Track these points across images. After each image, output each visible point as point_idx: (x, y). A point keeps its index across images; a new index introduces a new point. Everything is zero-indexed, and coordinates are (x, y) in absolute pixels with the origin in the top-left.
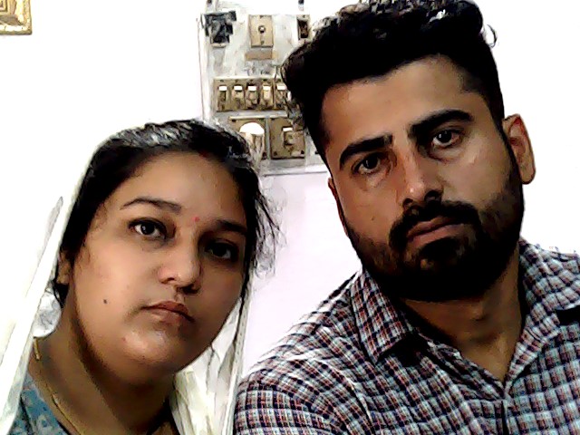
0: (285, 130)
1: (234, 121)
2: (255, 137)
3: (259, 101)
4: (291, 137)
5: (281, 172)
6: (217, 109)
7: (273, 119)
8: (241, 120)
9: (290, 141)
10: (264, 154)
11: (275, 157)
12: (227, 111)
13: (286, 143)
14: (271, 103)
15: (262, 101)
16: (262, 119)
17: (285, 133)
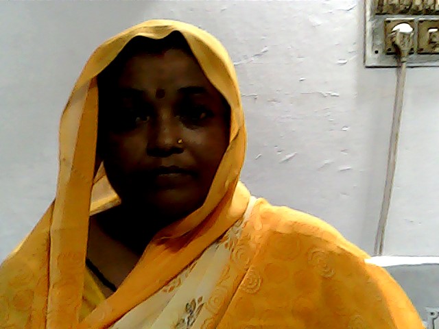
0: (431, 30)
1: (389, 22)
2: (404, 35)
3: (411, 6)
4: (434, 36)
5: (425, 64)
6: (376, 12)
7: (421, 22)
8: (394, 21)
9: (435, 40)
10: (412, 49)
11: (420, 52)
12: (384, 14)
13: (431, 42)
14: (421, 9)
15: (413, 7)
16: (411, 21)
17: (431, 33)
